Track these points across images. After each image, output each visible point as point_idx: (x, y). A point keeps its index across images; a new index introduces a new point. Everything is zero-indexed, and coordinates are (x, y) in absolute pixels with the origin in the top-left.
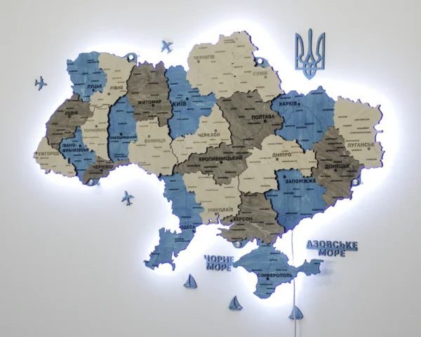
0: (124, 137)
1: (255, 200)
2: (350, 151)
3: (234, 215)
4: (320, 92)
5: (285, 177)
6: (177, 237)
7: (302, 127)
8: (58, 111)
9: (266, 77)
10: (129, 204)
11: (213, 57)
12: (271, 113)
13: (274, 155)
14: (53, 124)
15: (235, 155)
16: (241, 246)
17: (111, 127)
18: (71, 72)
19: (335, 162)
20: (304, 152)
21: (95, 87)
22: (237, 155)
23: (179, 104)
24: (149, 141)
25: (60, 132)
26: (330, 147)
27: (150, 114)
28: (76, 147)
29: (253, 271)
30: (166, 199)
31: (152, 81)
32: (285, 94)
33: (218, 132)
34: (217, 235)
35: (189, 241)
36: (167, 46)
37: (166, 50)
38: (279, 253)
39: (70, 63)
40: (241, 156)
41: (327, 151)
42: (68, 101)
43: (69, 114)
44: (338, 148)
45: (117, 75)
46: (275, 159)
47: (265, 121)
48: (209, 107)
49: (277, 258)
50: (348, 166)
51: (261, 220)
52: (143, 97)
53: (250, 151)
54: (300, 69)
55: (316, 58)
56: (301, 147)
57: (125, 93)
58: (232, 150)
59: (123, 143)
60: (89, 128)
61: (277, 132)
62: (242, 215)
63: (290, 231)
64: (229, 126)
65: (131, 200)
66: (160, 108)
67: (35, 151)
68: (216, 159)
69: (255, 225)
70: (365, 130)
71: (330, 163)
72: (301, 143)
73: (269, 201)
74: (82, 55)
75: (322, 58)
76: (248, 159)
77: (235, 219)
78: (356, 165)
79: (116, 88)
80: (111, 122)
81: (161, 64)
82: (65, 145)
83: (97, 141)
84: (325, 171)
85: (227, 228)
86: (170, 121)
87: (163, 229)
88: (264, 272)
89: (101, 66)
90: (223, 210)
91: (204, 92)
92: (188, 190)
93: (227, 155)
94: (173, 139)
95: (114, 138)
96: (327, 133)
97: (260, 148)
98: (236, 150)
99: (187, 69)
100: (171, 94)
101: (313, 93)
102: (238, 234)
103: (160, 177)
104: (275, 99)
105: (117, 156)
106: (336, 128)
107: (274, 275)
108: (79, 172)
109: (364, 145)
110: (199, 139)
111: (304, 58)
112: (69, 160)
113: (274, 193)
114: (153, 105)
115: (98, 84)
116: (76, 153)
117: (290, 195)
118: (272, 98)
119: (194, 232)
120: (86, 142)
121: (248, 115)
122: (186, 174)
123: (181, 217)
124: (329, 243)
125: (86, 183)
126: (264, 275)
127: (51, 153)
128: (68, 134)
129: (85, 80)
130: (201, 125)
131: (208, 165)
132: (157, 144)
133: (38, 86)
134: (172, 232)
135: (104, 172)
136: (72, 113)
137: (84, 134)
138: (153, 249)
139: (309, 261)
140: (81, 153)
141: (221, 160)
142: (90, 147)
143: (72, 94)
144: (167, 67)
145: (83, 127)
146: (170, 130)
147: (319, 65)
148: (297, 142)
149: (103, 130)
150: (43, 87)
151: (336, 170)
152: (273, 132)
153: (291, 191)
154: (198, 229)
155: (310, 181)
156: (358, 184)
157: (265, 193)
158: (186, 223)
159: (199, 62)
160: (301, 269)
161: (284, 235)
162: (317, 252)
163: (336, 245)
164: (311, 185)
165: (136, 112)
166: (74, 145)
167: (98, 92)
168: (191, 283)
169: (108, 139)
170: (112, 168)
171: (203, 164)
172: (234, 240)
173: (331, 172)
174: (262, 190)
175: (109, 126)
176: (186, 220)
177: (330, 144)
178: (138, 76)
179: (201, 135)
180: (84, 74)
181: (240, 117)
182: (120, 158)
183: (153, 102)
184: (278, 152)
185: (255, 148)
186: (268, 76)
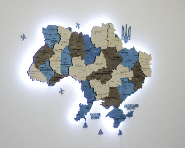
0: (66, 64)
1: (113, 90)
2: (143, 71)
3: (107, 96)
6: (86, 107)
7: (128, 62)
10: (62, 94)
11: (100, 32)
12: (119, 56)
14: (36, 57)
15: (107, 72)
18: (44, 33)
19: (138, 75)
20: (130, 71)
21: (54, 42)
23: (87, 51)
24: (77, 66)
25: (40, 61)
26: (137, 70)
27: (77, 55)
28: (46, 69)
29: (112, 118)
31: (78, 40)
33: (102, 63)
34: (100, 105)
35: (91, 108)
37: (78, 27)
38: (120, 110)
39: (43, 29)
42: (43, 47)
44: (139, 70)
45: (65, 36)
46: (121, 74)
47: (117, 59)
49: (120, 112)
50: (142, 76)
51: (116, 98)
52: (74, 47)
53: (113, 71)
54: (123, 39)
55: (128, 36)
57: (68, 45)
58: (106, 70)
59: (66, 67)
60: (53, 60)
61: (121, 63)
62: (109, 96)
64: (106, 60)
65: (63, 92)
66: (81, 52)
68: (101, 74)
69: (113, 100)
70: (147, 63)
74: (49, 26)
75: (130, 36)
76: (112, 74)
77: (107, 98)
78: (144, 76)
79: (64, 42)
81: (81, 33)
82: (41, 68)
83: (56, 66)
84: (135, 78)
85: (104, 101)
87: (81, 104)
89: (58, 32)
91: (97, 46)
92: (91, 87)
93: (104, 72)
94: (86, 65)
95: (62, 64)
96: (136, 64)
97: (116, 69)
99: (90, 36)
100: (85, 46)
101: (132, 49)
102: (108, 104)
107: (119, 119)
109: (147, 69)
110: (95, 66)
113: (119, 87)
115: (56, 40)
116: (46, 71)
117: (124, 88)
118: (120, 50)
119: (92, 104)
120: (51, 66)
121: (112, 56)
123: (87, 98)
124: (131, 105)
126: (116, 119)
127: (36, 71)
128: (43, 62)
129: (50, 38)
130: (96, 60)
131: (98, 76)
132: (80, 68)
134: (84, 105)
135: (58, 80)
136: (45, 53)
137: (51, 63)
139: (129, 112)
140: (48, 71)
144: (83, 34)
145: (50, 59)
147: (129, 38)
149: (59, 61)
151: (138, 78)
153: (124, 86)
154: (93, 103)
158: (89, 100)
159: (95, 34)
160: (127, 115)
163: (133, 105)
165: (72, 53)
166: (45, 68)
170: (61, 78)
171: (96, 76)
172: (106, 106)
173: (137, 79)
174: (116, 86)
176: (89, 99)
177: (137, 68)
178: (73, 38)
179: (96, 64)
180: (50, 35)
181: (109, 57)
182: (64, 74)
183: (78, 49)
184: (122, 71)
185: (114, 69)
186: (119, 41)
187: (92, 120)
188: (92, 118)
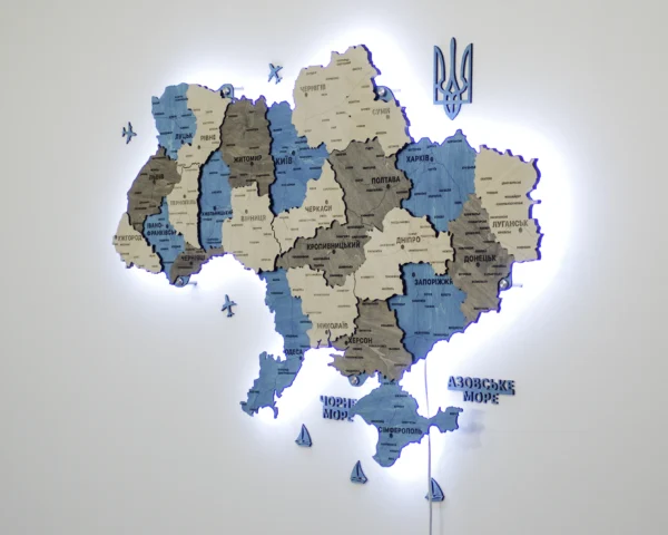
0: (219, 213)
1: (375, 311)
2: (496, 233)
3: (349, 335)
4: (458, 139)
5: (414, 275)
6: (280, 366)
7: (436, 196)
8: (142, 174)
9: (388, 117)
10: (230, 315)
11: (323, 87)
12: (397, 173)
13: (400, 240)
14: (135, 193)
15: (351, 240)
16: (358, 383)
17: (203, 197)
18: (157, 115)
19: (477, 251)
20: (437, 235)
21: (184, 137)
22: (353, 241)
23: (283, 161)
24: (247, 219)
25: (144, 205)
26: (471, 228)
27: (248, 178)
28: (162, 229)
29: (373, 422)
30: (267, 308)
31: (251, 126)
32: (413, 143)
33: (329, 204)
34: (329, 365)
35: (295, 374)
36: (275, 72)
37: (274, 79)
38: (405, 395)
39: (156, 102)
40: (358, 242)
41: (467, 234)
42: (152, 158)
43: (154, 178)
44: (481, 228)
45: (209, 118)
46: (399, 245)
47: (388, 187)
48: (319, 165)
49: (404, 404)
50: (494, 258)
51: (383, 343)
52: (240, 151)
53: (369, 233)
54: (440, 103)
55: (461, 85)
56: (433, 226)
57: (217, 146)
58: (347, 232)
59: (217, 221)
60: (175, 199)
61: (404, 203)
62: (359, 335)
63: (421, 362)
64: (342, 194)
65: (233, 308)
66: (260, 167)
67: (114, 233)
68: (328, 246)
69: (375, 350)
70: (514, 200)
71: (471, 253)
72: (434, 221)
73: (393, 313)
74: (169, 89)
75: (469, 85)
76: (367, 247)
77: (352, 339)
78: (504, 256)
79: (206, 138)
80: (203, 191)
81: (262, 98)
82: (150, 226)
83: (185, 219)
84: (465, 265)
85: (342, 353)
86: (273, 187)
87: (265, 353)
88: (387, 425)
89: (189, 105)
90: (335, 326)
91: (313, 143)
92: (294, 294)
93: (341, 240)
94: (275, 215)
95: (206, 214)
96: (467, 205)
97: (381, 228)
98: (352, 232)
99: (292, 107)
100: (273, 145)
101: (450, 140)
102: (356, 365)
103: (260, 272)
104: (400, 151)
105: (210, 241)
106: (478, 196)
107: (400, 430)
108: (166, 265)
109: (513, 223)
110: (307, 215)
111: (445, 85)
112: (154, 247)
113: (400, 301)
114: (252, 164)
115: (187, 131)
116: (163, 237)
117: (421, 303)
118: (395, 151)
119: (302, 359)
120: (173, 220)
121: (367, 176)
122: (290, 269)
123: (287, 336)
124: (478, 383)
125: (174, 283)
126: (387, 430)
127: (132, 238)
128: (152, 209)
129: (173, 127)
130: (309, 193)
131: (318, 256)
132: (257, 223)
133: (126, 136)
134: (275, 358)
135: (195, 266)
136: (158, 177)
137: (171, 209)
138: (251, 385)
139: (443, 410)
140: (168, 237)
141: (333, 247)
142: (178, 228)
143: (157, 148)
144: (269, 104)
145: (169, 198)
146: (272, 201)
147: (465, 96)
148: (428, 219)
149: (192, 202)
150: (133, 138)
151: (478, 265)
152: (398, 203)
153: (422, 297)
154: (308, 354)
155: (446, 282)
156: (508, 286)
157: (388, 300)
158: (291, 345)
159: (306, 95)
160: (433, 422)
161: (413, 367)
162: (460, 395)
163: (487, 384)
164: (448, 288)
165: (233, 174)
166: (160, 225)
167: (186, 145)
168: (305, 439)
169: (199, 215)
170: (204, 260)
171: (313, 253)
172: (349, 373)
173: (471, 267)
174: (384, 296)
175: (200, 196)
176: (293, 340)
177: (470, 222)
178: (234, 119)
179: (309, 210)
180: (172, 117)
181: (357, 181)
182: (213, 245)
183: (252, 158)
184: (404, 235)
185: (375, 229)
186: (391, 114)
187: (328, 420)
188: (328, 414)
